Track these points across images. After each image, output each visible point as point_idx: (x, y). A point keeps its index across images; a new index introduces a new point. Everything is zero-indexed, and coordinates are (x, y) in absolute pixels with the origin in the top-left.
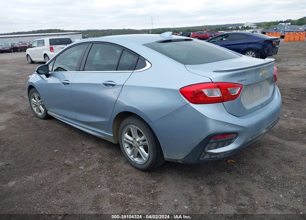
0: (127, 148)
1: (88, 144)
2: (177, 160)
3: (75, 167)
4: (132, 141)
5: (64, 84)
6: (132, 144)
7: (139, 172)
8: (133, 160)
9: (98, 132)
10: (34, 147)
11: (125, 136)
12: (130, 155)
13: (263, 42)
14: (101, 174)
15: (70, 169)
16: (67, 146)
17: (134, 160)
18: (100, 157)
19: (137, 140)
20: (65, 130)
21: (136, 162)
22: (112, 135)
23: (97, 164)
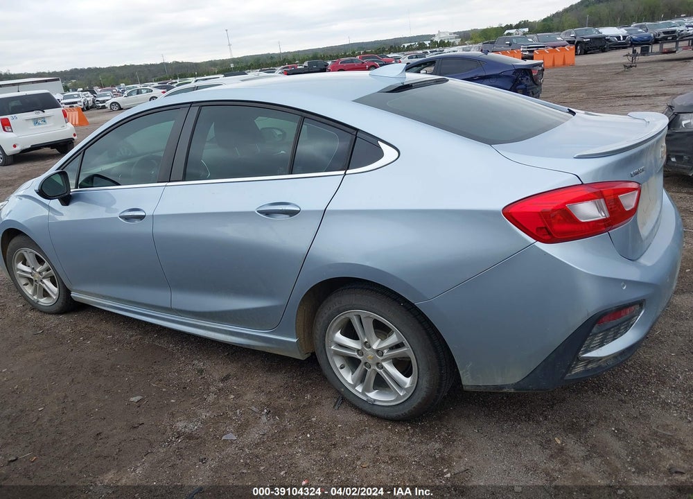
0: (341, 368)
1: (216, 370)
2: (502, 387)
3: (210, 438)
4: (358, 350)
5: (127, 218)
6: (359, 357)
7: (387, 426)
8: (365, 399)
9: (246, 334)
10: (66, 397)
11: (335, 340)
12: (354, 386)
13: (512, 72)
14: (290, 446)
15: (199, 444)
16: (161, 381)
17: (367, 396)
18: (263, 398)
19: (375, 347)
20: (129, 334)
21: (375, 400)
22: (295, 340)
23: (264, 419)
